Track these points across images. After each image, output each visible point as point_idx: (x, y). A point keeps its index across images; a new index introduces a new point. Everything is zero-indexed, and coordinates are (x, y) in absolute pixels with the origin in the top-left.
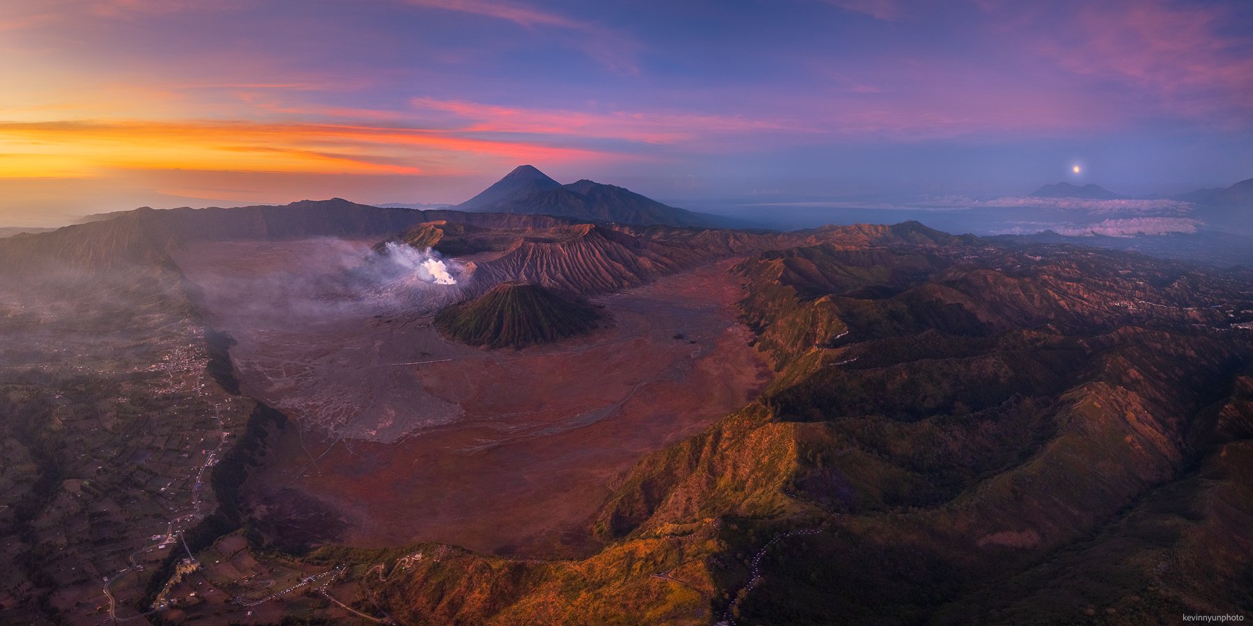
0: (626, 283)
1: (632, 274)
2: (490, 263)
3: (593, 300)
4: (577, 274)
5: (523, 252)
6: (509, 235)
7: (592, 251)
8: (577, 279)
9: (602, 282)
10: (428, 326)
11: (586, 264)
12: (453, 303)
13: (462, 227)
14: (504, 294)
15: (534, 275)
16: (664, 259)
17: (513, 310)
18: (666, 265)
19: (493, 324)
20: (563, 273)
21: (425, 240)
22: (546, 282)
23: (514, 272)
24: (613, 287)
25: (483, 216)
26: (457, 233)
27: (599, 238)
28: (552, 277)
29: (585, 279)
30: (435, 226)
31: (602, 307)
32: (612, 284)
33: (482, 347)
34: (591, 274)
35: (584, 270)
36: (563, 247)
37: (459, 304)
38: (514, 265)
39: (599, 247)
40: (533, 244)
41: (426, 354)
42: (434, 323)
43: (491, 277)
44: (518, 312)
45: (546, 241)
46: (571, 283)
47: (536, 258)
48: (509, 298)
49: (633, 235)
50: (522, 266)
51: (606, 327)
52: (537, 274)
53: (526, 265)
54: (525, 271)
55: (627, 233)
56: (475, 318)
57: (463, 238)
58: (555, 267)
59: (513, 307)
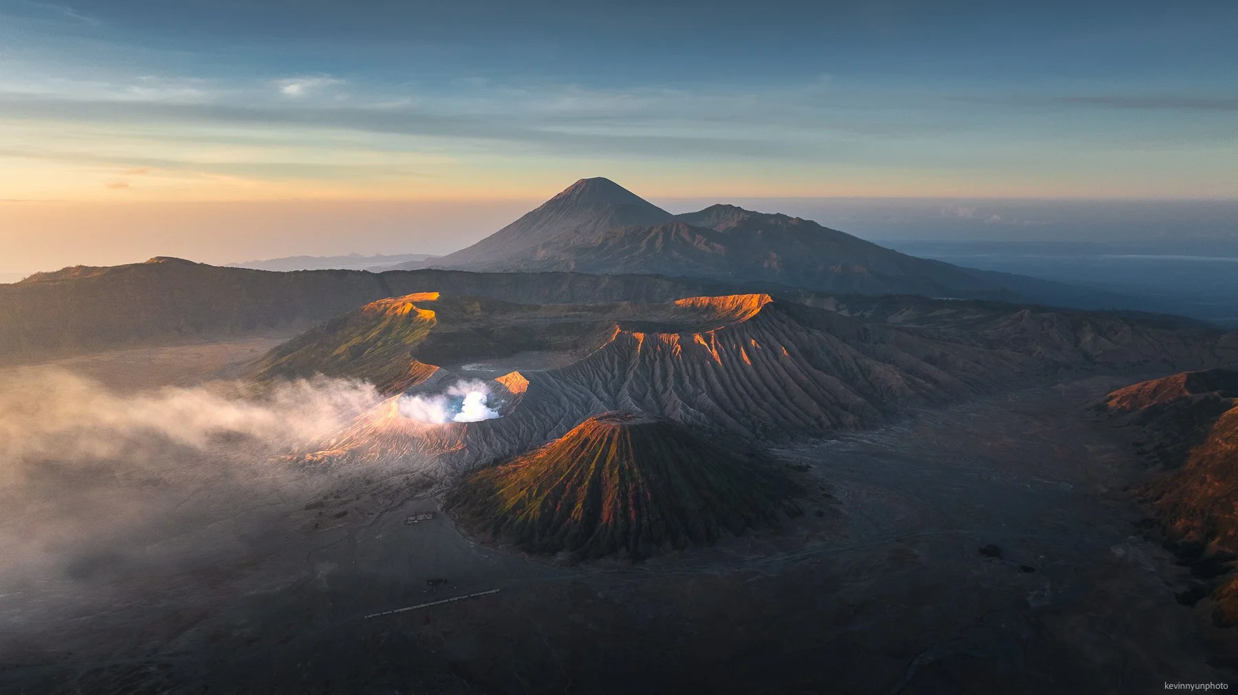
0: (850, 418)
1: (859, 399)
2: (555, 374)
3: (780, 452)
4: (741, 395)
5: (623, 349)
6: (580, 316)
7: (771, 348)
8: (742, 406)
9: (797, 415)
10: (435, 515)
11: (761, 376)
12: (484, 461)
13: (477, 304)
14: (601, 442)
15: (649, 396)
16: (931, 369)
17: (622, 478)
18: (936, 382)
19: (579, 506)
20: (712, 392)
21: (394, 334)
22: (678, 412)
23: (608, 391)
24: (821, 425)
25: (516, 279)
26: (466, 316)
27: (784, 322)
28: (689, 401)
29: (760, 405)
30: (415, 303)
31: (805, 469)
32: (818, 419)
33: (561, 556)
34: (772, 398)
35: (757, 389)
36: (707, 339)
37: (496, 462)
38: (605, 376)
39: (786, 341)
40: (640, 336)
41: (440, 581)
42: (446, 508)
43: (559, 403)
44: (633, 480)
45: (670, 328)
46: (730, 413)
47: (652, 362)
48: (613, 449)
49: (845, 313)
50: (624, 378)
51: (820, 514)
52: (655, 394)
53: (631, 375)
54: (631, 389)
55: (833, 309)
56: (538, 494)
57: (482, 325)
58: (694, 380)
59: (621, 469)
